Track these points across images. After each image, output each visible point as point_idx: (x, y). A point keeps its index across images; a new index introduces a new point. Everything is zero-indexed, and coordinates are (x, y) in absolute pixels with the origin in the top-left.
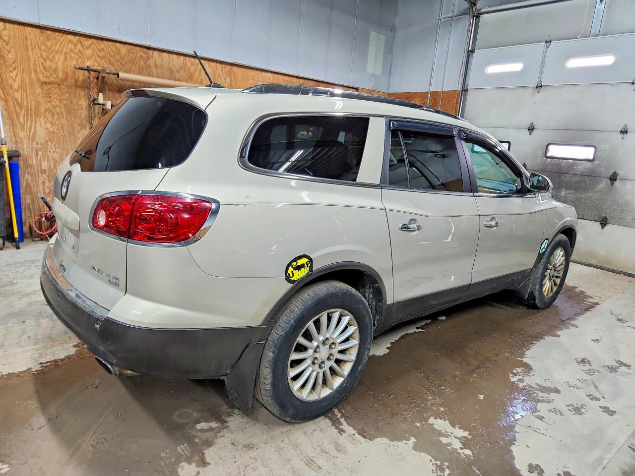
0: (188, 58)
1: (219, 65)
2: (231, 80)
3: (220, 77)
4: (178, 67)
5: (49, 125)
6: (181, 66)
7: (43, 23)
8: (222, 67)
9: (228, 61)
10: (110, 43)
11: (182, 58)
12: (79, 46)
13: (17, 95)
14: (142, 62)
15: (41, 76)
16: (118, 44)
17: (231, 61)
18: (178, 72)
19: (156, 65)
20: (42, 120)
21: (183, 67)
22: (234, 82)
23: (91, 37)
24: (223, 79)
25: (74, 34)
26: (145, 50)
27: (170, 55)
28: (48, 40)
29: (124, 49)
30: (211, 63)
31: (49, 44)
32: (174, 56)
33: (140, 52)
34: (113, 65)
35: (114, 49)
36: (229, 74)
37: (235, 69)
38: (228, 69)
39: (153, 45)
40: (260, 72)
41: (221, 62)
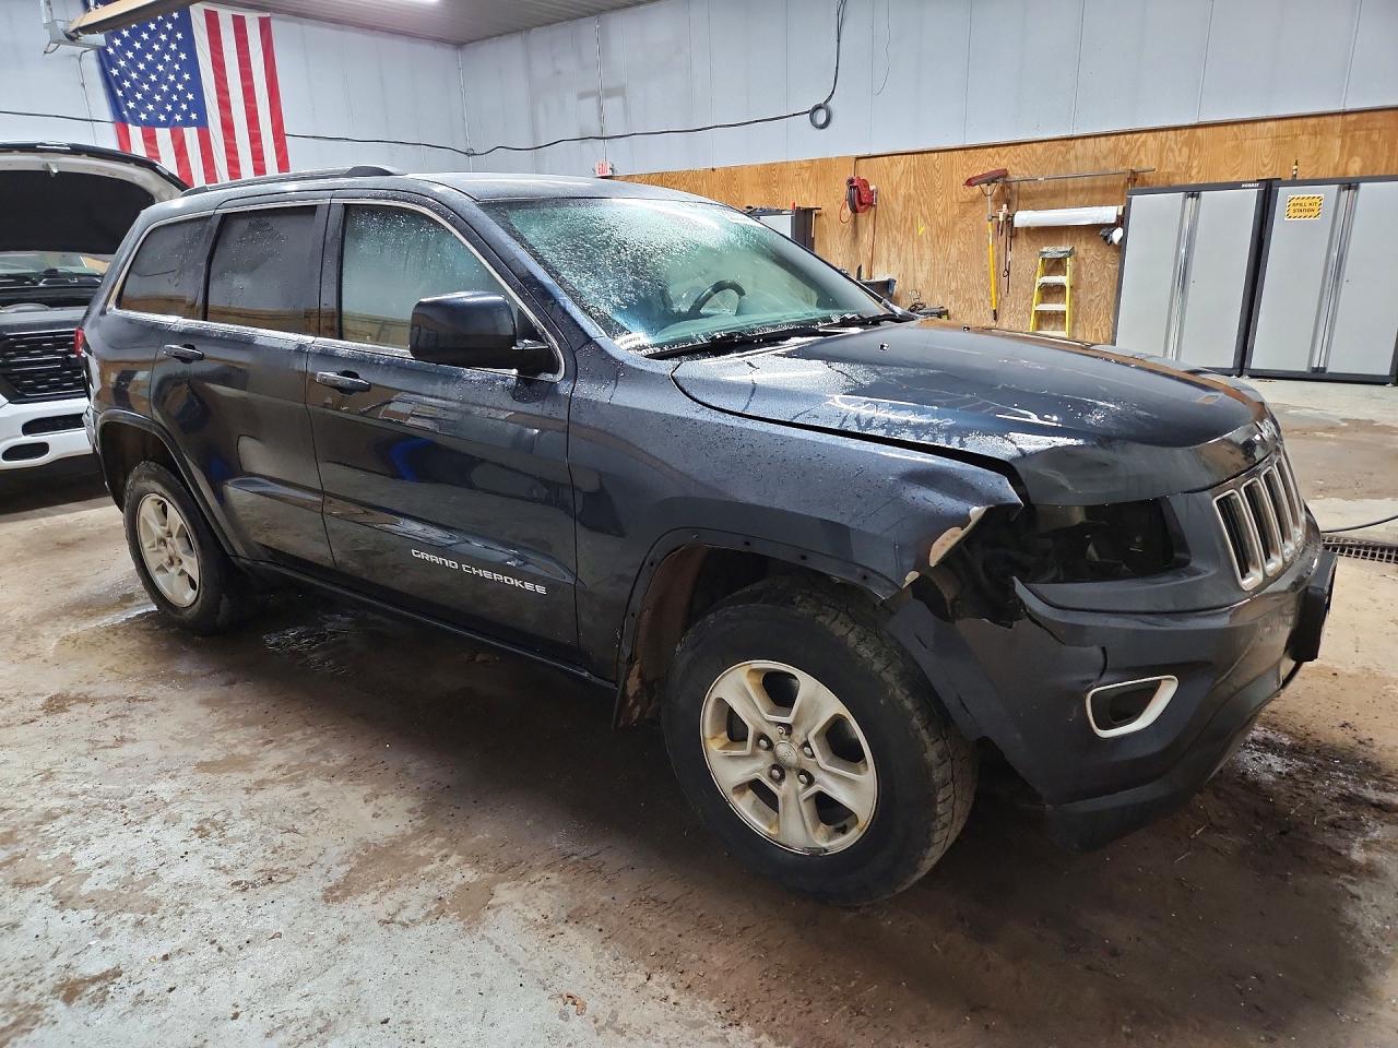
0: (1122, 137)
1: (1171, 133)
2: (1190, 151)
3: (1172, 150)
4: (1105, 152)
5: (961, 245)
6: (1110, 151)
7: (968, 143)
8: (1176, 134)
9: (1187, 123)
10: (1027, 146)
11: (1113, 138)
12: (997, 158)
13: (940, 219)
14: (1060, 159)
15: (960, 196)
16: (1035, 145)
17: (1194, 122)
18: (1105, 158)
19: (1076, 157)
20: (956, 240)
21: (1114, 150)
22: (1196, 152)
23: (1008, 145)
24: (1177, 153)
25: (993, 146)
26: (1065, 142)
27: (1097, 139)
28: (969, 159)
29: (1039, 148)
30: (1157, 134)
31: (970, 164)
32: (1103, 139)
33: (1059, 147)
34: (1028, 170)
35: (1030, 151)
36: (1188, 143)
37: (1199, 132)
38: (1186, 135)
39: (1076, 134)
40: (1250, 125)
41: (1176, 128)
